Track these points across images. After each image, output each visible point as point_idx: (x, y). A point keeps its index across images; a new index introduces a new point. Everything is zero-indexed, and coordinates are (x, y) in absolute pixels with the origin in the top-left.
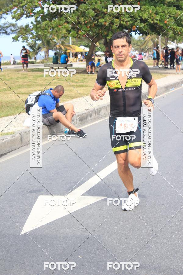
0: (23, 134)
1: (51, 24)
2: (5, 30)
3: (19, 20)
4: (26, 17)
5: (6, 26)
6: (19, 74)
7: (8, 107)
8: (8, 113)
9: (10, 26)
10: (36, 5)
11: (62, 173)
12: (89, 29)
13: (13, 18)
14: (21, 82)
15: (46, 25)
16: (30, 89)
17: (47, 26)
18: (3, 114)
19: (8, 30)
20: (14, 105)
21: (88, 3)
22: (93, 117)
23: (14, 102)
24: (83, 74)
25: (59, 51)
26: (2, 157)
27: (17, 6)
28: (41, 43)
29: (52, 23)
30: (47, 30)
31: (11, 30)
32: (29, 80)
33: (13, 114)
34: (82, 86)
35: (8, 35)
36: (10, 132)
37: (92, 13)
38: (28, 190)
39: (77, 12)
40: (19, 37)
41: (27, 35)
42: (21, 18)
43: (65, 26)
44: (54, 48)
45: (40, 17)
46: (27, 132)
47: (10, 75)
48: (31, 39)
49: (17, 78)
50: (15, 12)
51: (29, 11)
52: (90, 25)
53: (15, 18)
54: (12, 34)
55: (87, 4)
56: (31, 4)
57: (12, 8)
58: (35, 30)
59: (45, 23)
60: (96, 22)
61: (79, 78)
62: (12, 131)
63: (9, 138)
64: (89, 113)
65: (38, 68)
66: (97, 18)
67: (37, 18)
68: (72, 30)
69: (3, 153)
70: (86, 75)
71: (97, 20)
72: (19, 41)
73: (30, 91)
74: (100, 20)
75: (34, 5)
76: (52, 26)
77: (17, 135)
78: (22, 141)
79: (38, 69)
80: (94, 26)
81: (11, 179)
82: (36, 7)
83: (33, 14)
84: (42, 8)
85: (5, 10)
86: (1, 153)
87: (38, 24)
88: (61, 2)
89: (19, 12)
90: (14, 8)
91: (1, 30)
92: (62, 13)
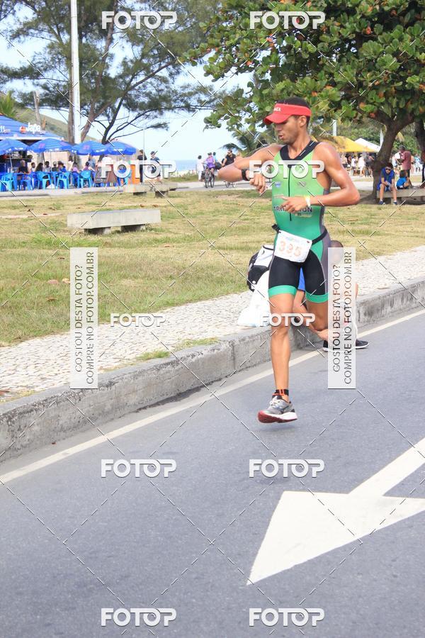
0: (237, 343)
1: (295, 87)
2: (185, 102)
3: (221, 78)
4: (236, 71)
5: (186, 91)
6: (217, 202)
7: (198, 278)
8: (200, 293)
9: (197, 93)
10: (262, 43)
11: (333, 440)
12: (383, 100)
13: (207, 74)
14: (223, 220)
15: (282, 90)
16: (245, 238)
17: (285, 91)
18: (189, 295)
19: (193, 102)
20: (212, 275)
21: (383, 39)
22: (396, 306)
23: (212, 267)
24: (367, 204)
26: (191, 396)
27: (218, 46)
28: (266, 132)
29: (298, 86)
31: (200, 101)
32: (242, 218)
33: (211, 297)
34: (367, 233)
35: (191, 113)
36: (209, 337)
37: (393, 62)
39: (357, 60)
40: (219, 118)
41: (239, 112)
42: (225, 74)
43: (327, 91)
45: (269, 72)
46: (247, 339)
47: (196, 205)
48: (248, 123)
49: (214, 212)
50: (212, 60)
51: (244, 57)
52: (384, 91)
53: (212, 74)
54: (200, 109)
55: (379, 43)
56: (249, 40)
57: (205, 52)
58: (256, 102)
59: (281, 85)
60: (401, 83)
61: (359, 214)
62: (211, 337)
63: (206, 351)
64: (388, 297)
66: (402, 74)
67: (264, 73)
68: (344, 101)
69: (193, 387)
70: (374, 208)
71: (403, 79)
72: (219, 127)
73: (247, 242)
74: (408, 80)
75: (257, 45)
76: (296, 92)
77: (224, 346)
78: (234, 359)
80: (396, 92)
81: (214, 450)
82: (263, 48)
83: (251, 65)
84: (274, 50)
85: (190, 54)
86: (188, 388)
87: (263, 88)
88: (319, 36)
89: (221, 60)
90: (210, 51)
91: (175, 101)
92: (321, 62)
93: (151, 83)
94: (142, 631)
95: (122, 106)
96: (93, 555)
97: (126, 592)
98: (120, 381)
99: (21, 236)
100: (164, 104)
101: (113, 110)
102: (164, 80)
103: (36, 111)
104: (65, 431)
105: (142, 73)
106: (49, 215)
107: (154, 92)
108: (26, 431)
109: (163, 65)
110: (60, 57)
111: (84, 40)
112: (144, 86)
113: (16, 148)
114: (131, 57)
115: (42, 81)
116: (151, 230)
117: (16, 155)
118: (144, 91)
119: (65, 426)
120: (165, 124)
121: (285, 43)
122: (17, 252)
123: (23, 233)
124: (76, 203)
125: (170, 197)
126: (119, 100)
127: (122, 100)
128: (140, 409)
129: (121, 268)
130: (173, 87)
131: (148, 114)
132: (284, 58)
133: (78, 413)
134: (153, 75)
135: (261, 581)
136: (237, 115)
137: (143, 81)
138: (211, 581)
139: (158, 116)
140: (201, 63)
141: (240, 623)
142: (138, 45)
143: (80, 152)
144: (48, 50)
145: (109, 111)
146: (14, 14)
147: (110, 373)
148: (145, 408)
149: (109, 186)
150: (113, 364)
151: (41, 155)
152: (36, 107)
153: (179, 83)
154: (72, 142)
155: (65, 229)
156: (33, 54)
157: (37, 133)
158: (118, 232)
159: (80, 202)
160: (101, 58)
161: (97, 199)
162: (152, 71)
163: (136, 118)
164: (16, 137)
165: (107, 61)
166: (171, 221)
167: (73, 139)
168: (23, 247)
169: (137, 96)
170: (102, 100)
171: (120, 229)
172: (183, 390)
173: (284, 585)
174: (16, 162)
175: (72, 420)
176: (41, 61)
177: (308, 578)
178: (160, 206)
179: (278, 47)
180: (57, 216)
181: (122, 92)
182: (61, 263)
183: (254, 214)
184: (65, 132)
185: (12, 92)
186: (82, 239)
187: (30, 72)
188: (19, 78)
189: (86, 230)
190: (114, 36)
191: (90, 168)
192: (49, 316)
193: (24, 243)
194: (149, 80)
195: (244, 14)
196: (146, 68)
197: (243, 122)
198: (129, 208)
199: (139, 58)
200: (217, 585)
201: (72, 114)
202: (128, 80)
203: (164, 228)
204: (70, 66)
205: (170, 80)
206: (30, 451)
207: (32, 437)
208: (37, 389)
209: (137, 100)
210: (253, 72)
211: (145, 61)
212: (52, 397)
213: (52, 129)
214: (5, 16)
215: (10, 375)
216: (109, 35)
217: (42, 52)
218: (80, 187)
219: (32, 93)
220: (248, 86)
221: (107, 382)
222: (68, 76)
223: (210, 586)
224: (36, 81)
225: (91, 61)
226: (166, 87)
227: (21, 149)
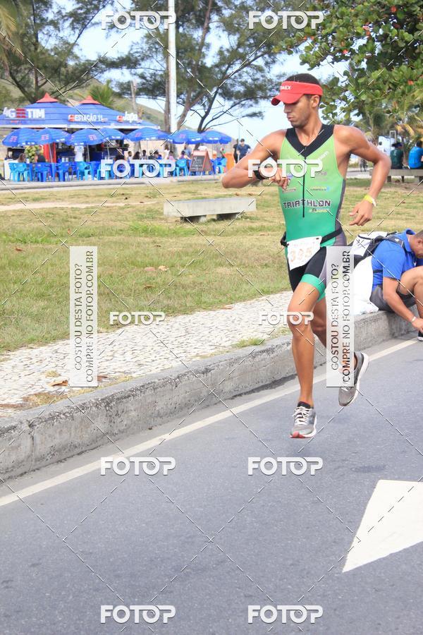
1: (391, 76)
3: (317, 67)
4: (331, 60)
10: (359, 31)
13: (303, 62)
15: (378, 79)
17: (381, 80)
25: (403, 140)
26: (286, 384)
27: (314, 35)
28: (361, 120)
29: (394, 74)
30: (380, 89)
38: (353, 466)
41: (334, 101)
42: (321, 63)
44: (391, 131)
45: (365, 60)
48: (344, 112)
50: (309, 49)
51: (340, 46)
53: (307, 62)
56: (345, 29)
57: (301, 40)
58: (352, 91)
59: (377, 74)
65: (356, 179)
67: (360, 62)
69: (288, 375)
75: (354, 33)
76: (392, 81)
79: (355, 181)
82: (359, 36)
83: (347, 54)
84: (370, 38)
85: (286, 43)
86: (283, 376)
87: (360, 77)
88: (415, 24)
89: (317, 49)
90: (306, 40)
91: (270, 90)
92: (417, 51)
93: (247, 72)
94: (239, 616)
95: (218, 96)
96: (190, 540)
97: (222, 577)
98: (216, 368)
99: (118, 223)
100: (260, 94)
101: (209, 99)
102: (259, 69)
103: (133, 100)
104: (161, 417)
105: (239, 62)
106: (145, 203)
107: (250, 81)
108: (124, 417)
109: (259, 54)
110: (157, 46)
111: (181, 30)
112: (240, 75)
113: (113, 137)
114: (227, 46)
115: (139, 71)
116: (247, 218)
117: (114, 144)
118: (240, 80)
119: (162, 411)
120: (260, 113)
121: (381, 32)
122: (114, 240)
123: (120, 221)
124: (171, 191)
125: (265, 186)
126: (215, 90)
127: (218, 89)
128: (235, 396)
129: (216, 256)
130: (269, 76)
131: (243, 103)
132: (380, 47)
133: (174, 400)
134: (249, 64)
135: (357, 569)
136: (333, 103)
137: (239, 70)
138: (306, 567)
139: (254, 105)
140: (297, 52)
141: (335, 610)
142: (235, 35)
143: (176, 141)
144: (145, 40)
145: (205, 100)
146: (112, 4)
147: (206, 359)
148: (240, 395)
149: (204, 174)
150: (209, 350)
151: (137, 144)
152: (133, 96)
153: (274, 72)
154: (168, 131)
155: (162, 217)
156: (131, 44)
157: (134, 122)
158: (214, 220)
159: (175, 191)
160: (197, 48)
161: (192, 188)
162: (248, 60)
163: (232, 107)
164: (113, 126)
165: (203, 50)
166: (266, 209)
167: (169, 128)
168: (120, 234)
169: (233, 85)
170: (198, 90)
171: (215, 217)
172: (278, 377)
173: (380, 573)
174: (113, 151)
175: (169, 406)
176: (139, 50)
177: (404, 567)
178: (255, 195)
179: (374, 36)
180: (153, 205)
181: (217, 81)
182: (157, 251)
183: (348, 203)
184: (161, 121)
185: (109, 82)
186: (178, 227)
187: (128, 62)
188: (117, 67)
189: (182, 218)
190: (211, 25)
191: (185, 157)
192: (146, 303)
193: (121, 230)
194: (245, 69)
195: (340, 3)
196: (242, 57)
197: (338, 111)
198: (225, 196)
199: (235, 47)
200: (313, 572)
201: (168, 103)
202: (224, 69)
203: (259, 216)
204: (166, 55)
205: (266, 69)
206: (128, 436)
207: (129, 422)
208: (134, 375)
209: (232, 89)
210: (349, 61)
211: (241, 50)
212: (149, 383)
213: (148, 118)
214: (104, 6)
215: (107, 360)
216: (206, 24)
217: (140, 42)
218: (176, 175)
219: (129, 82)
220: (344, 75)
221: (203, 369)
222: (165, 65)
223: (305, 572)
224: (133, 71)
225: (187, 51)
226: (262, 76)
227: (119, 138)
